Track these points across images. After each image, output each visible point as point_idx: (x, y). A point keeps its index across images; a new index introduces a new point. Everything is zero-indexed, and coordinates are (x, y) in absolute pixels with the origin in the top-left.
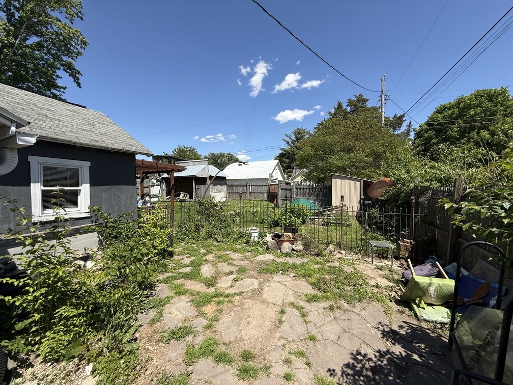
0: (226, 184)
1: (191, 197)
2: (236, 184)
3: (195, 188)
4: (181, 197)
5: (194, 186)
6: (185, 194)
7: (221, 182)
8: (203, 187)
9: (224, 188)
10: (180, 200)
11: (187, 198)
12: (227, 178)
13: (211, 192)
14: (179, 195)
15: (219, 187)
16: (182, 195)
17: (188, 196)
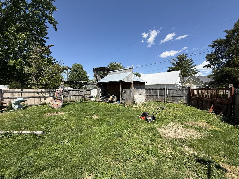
0: (145, 88)
1: (118, 99)
2: (154, 88)
3: (122, 92)
4: (110, 99)
5: (121, 90)
6: (113, 97)
7: (142, 87)
8: (128, 91)
9: (143, 91)
10: (110, 101)
11: (115, 100)
12: (146, 84)
13: (134, 95)
14: (109, 97)
15: (140, 91)
16: (111, 97)
17: (116, 98)
